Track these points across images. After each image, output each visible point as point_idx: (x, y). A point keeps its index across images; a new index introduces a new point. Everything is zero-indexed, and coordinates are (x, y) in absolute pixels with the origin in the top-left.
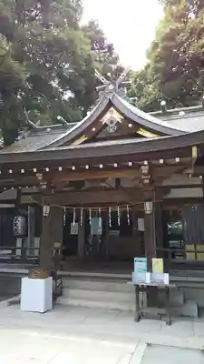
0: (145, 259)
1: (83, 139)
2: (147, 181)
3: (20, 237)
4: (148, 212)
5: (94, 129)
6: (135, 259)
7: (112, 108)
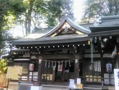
0: (74, 80)
1: (55, 34)
2: (76, 52)
3: (31, 71)
4: (76, 63)
5: (59, 31)
6: (70, 80)
7: (66, 23)
